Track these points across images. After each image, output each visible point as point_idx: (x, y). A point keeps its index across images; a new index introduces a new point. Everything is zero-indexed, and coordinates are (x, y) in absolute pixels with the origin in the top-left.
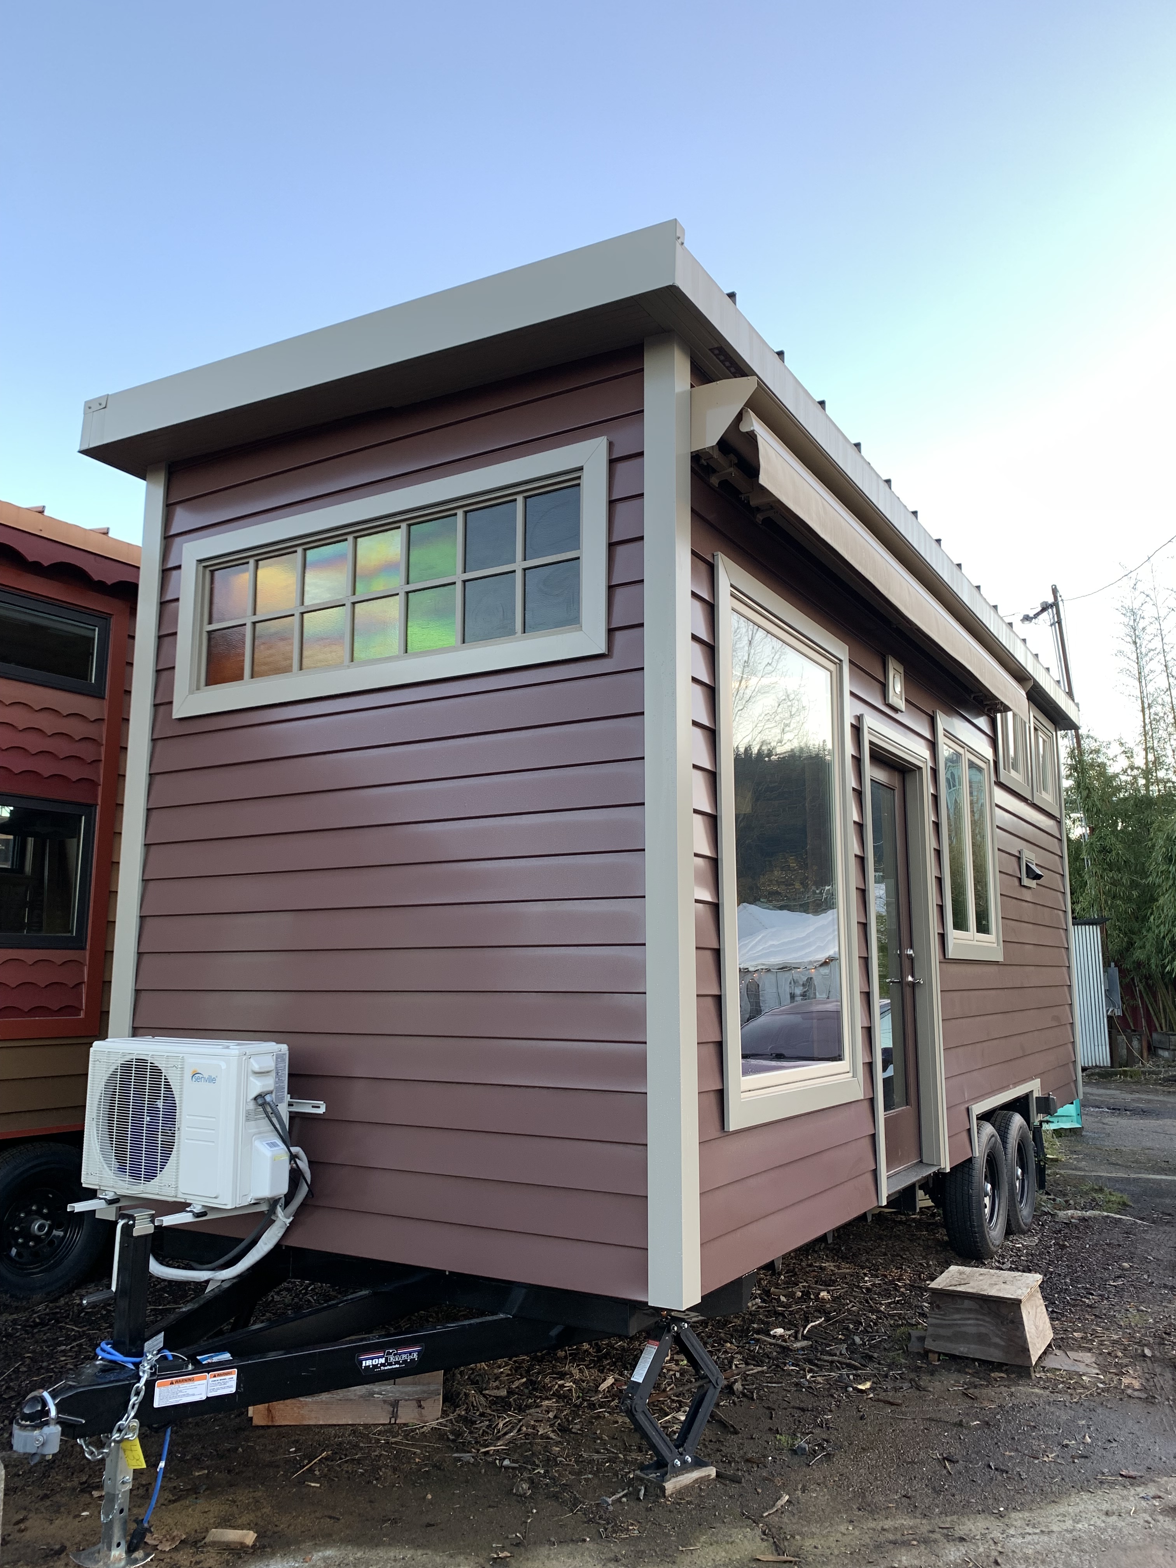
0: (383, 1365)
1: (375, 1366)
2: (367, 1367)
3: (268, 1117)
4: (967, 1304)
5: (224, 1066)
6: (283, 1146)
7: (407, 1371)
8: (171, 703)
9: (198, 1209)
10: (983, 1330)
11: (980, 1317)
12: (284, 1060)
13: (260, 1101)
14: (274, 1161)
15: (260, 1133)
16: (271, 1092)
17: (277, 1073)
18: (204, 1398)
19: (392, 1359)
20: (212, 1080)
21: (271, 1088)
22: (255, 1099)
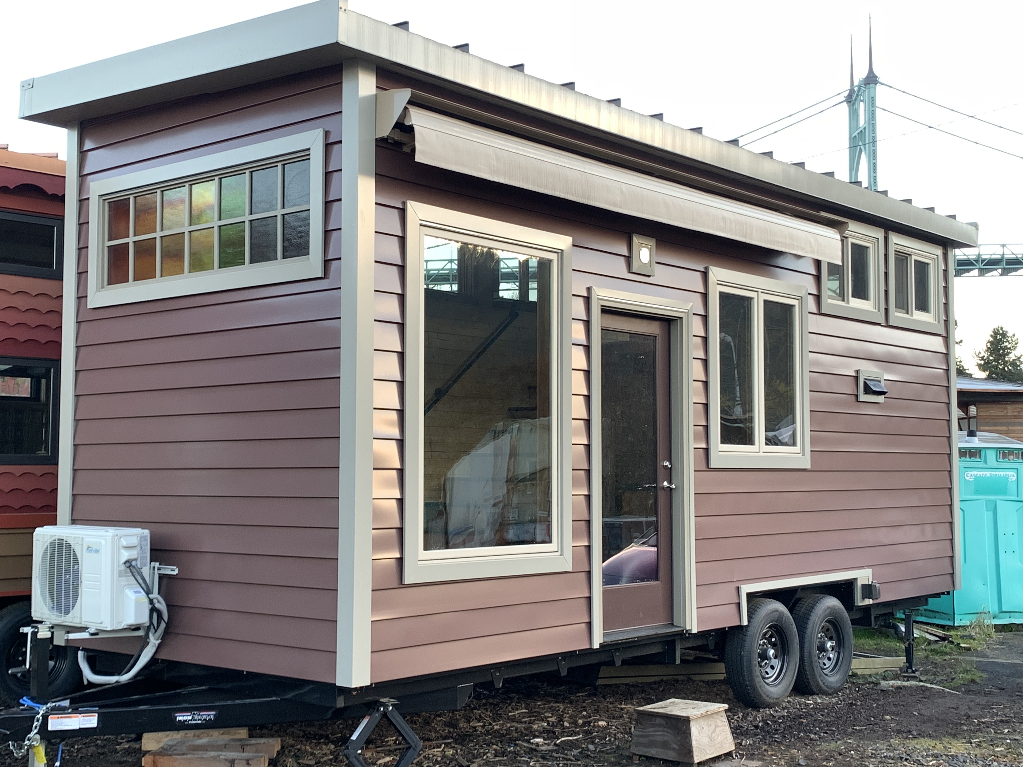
0: (189, 720)
1: (186, 721)
2: (180, 721)
3: (133, 575)
4: (659, 721)
5: (103, 542)
6: (143, 593)
7: (207, 725)
8: (87, 296)
9: (92, 631)
10: (666, 738)
11: (666, 729)
12: (146, 540)
13: (128, 564)
14: (137, 603)
15: (129, 585)
16: (136, 560)
17: (141, 548)
18: (78, 728)
19: (196, 717)
20: (97, 551)
21: (135, 557)
22: (125, 563)
